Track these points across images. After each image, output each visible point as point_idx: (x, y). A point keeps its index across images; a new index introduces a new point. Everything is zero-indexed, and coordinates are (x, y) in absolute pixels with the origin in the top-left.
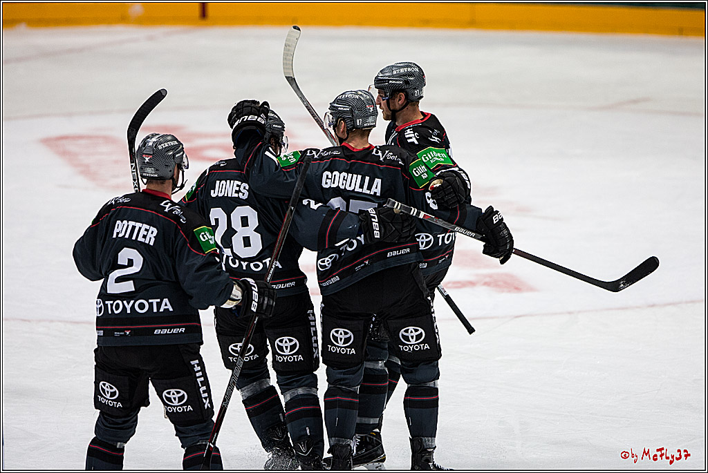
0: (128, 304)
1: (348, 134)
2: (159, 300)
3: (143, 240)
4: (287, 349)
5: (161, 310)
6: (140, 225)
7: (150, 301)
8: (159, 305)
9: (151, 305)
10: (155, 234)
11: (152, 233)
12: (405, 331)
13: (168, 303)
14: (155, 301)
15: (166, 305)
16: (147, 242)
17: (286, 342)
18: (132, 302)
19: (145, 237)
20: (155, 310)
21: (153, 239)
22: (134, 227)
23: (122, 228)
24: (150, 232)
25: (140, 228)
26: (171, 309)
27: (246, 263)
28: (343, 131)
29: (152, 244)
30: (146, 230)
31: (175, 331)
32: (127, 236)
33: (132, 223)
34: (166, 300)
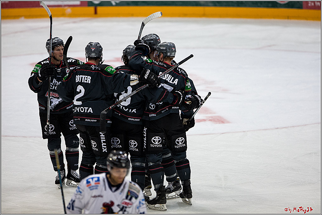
0: (78, 108)
1: (164, 59)
2: (88, 108)
3: (86, 82)
4: (133, 145)
5: (88, 112)
6: (84, 76)
7: (85, 108)
8: (88, 110)
9: (85, 109)
10: (90, 79)
11: (89, 78)
12: (178, 140)
13: (91, 110)
14: (86, 108)
15: (90, 110)
16: (88, 82)
17: (133, 142)
18: (79, 108)
19: (86, 80)
20: (86, 112)
21: (90, 81)
22: (82, 77)
23: (78, 78)
24: (88, 78)
25: (84, 78)
26: (92, 112)
27: (122, 106)
28: (162, 58)
29: (89, 83)
30: (86, 78)
31: (92, 121)
32: (80, 81)
33: (81, 76)
34: (90, 108)
